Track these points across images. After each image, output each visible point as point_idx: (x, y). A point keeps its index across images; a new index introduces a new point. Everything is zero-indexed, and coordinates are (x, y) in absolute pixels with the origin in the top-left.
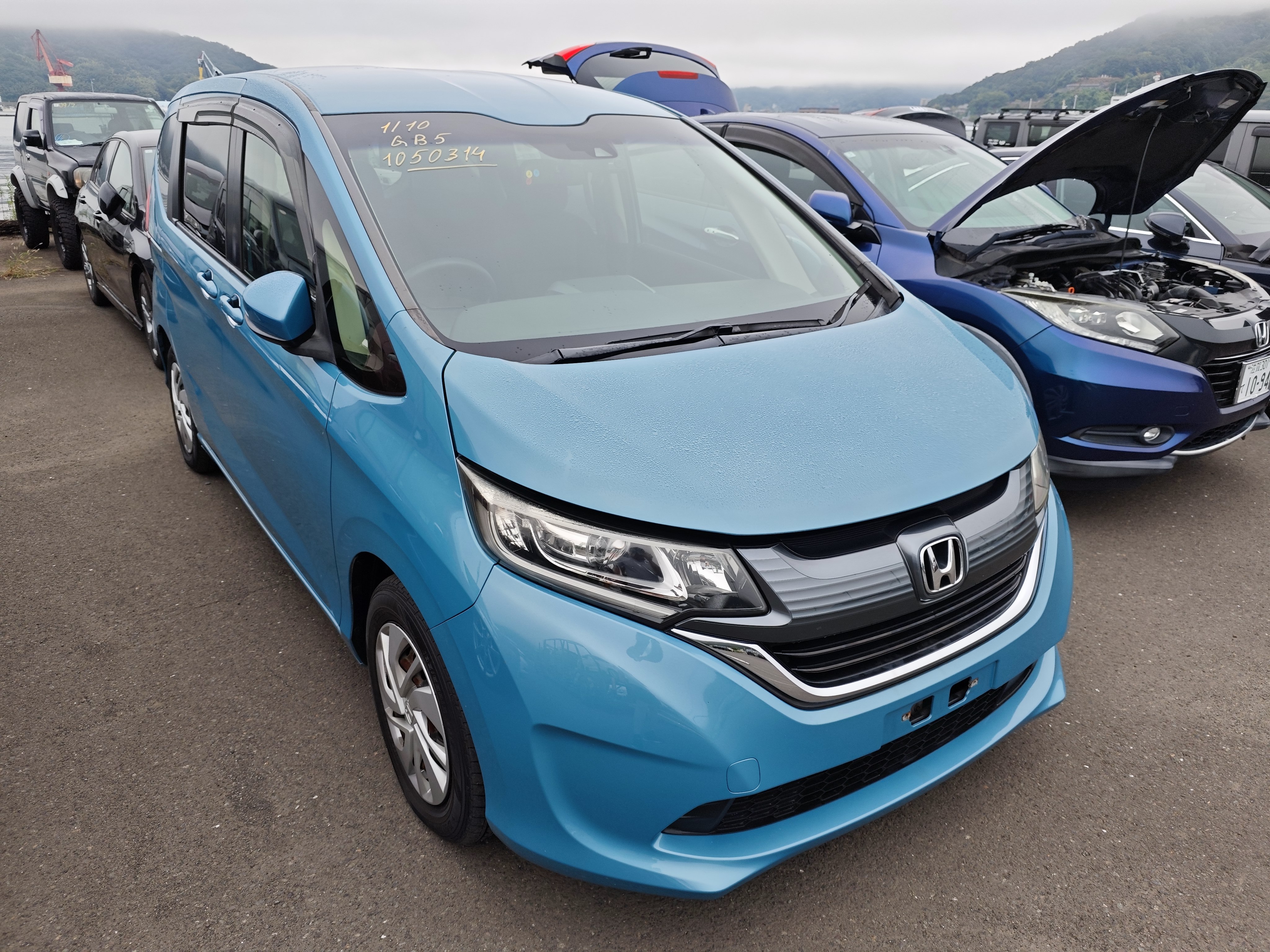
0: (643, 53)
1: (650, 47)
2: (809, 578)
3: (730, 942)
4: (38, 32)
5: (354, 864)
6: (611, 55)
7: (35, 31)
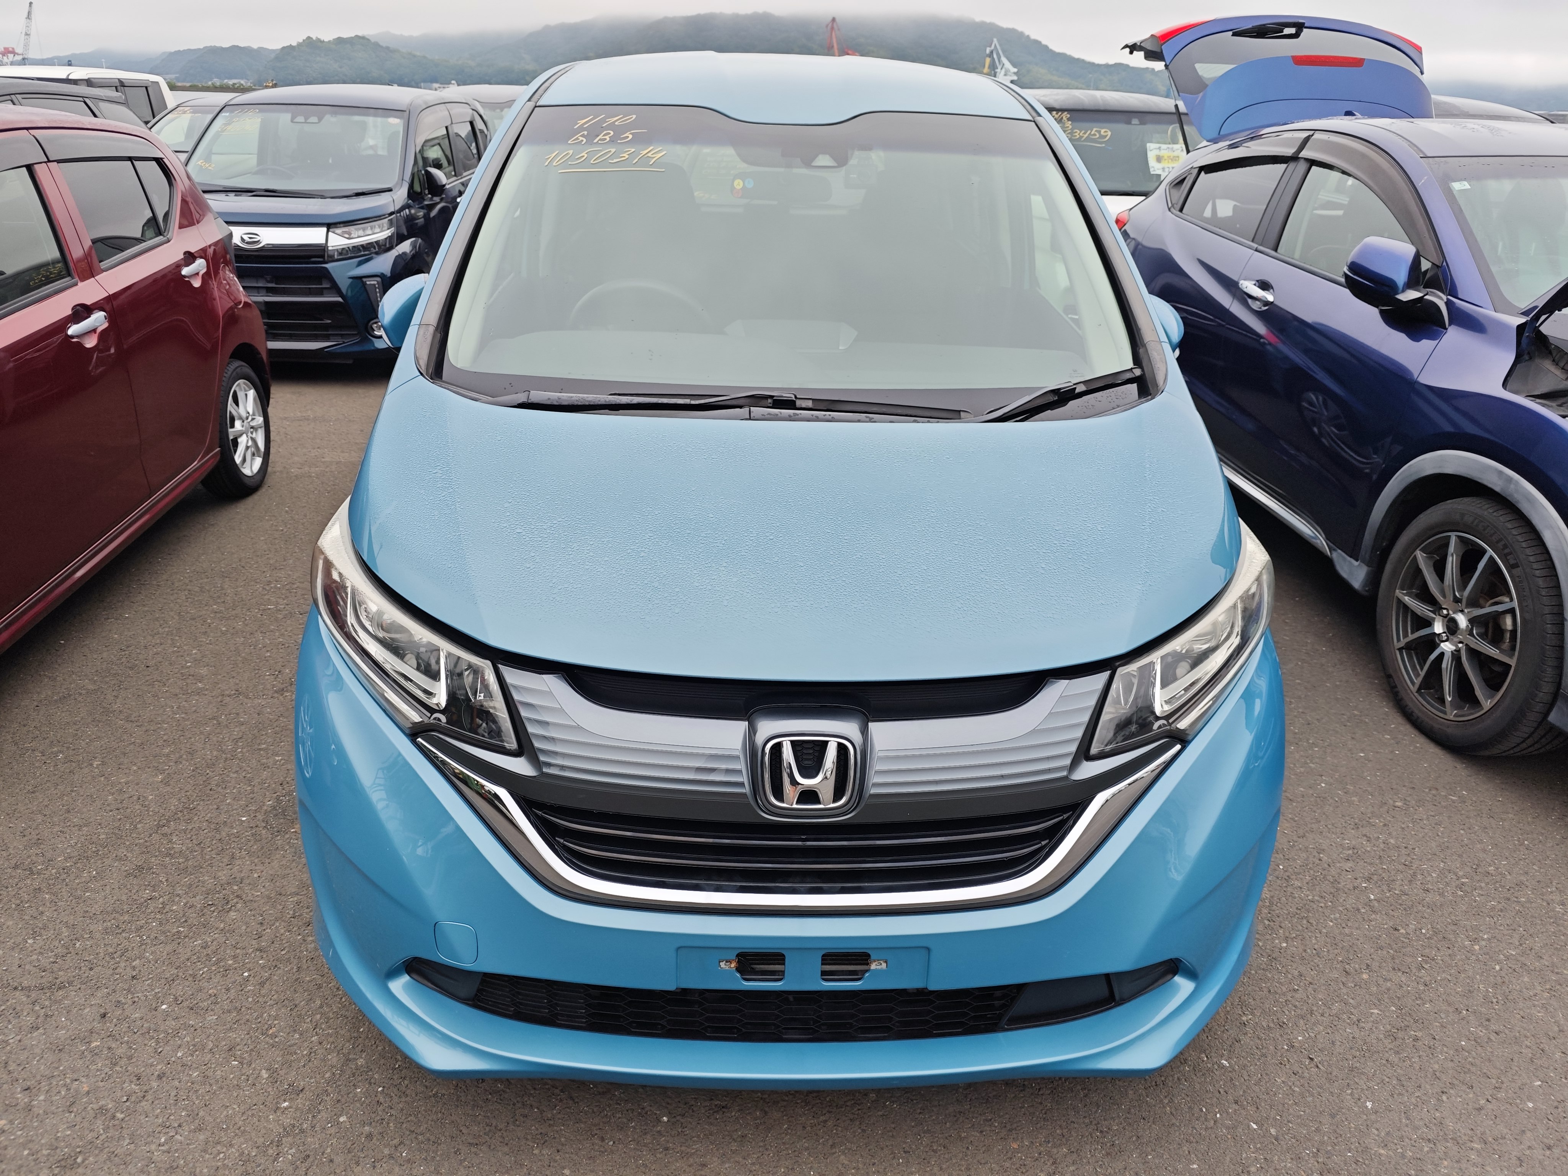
0: (1288, 31)
1: (1301, 21)
2: (579, 728)
3: (506, 1149)
4: (834, 20)
5: (296, 899)
6: (1234, 34)
7: (831, 19)
